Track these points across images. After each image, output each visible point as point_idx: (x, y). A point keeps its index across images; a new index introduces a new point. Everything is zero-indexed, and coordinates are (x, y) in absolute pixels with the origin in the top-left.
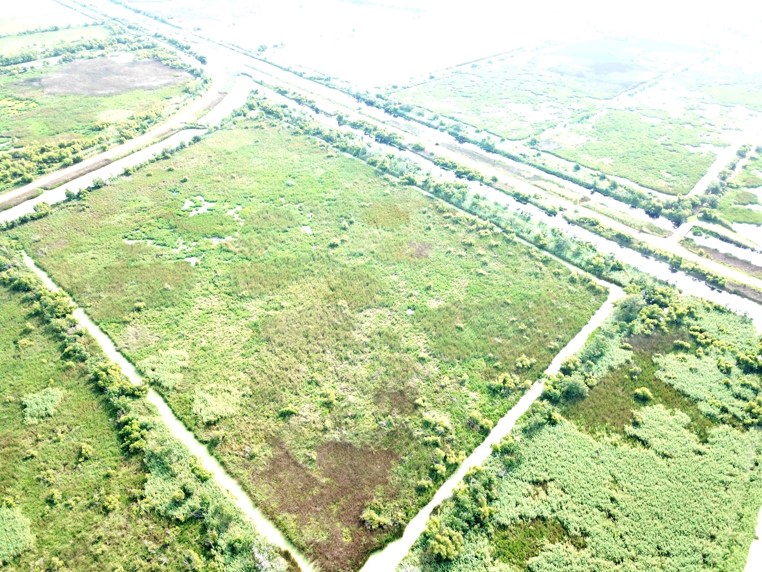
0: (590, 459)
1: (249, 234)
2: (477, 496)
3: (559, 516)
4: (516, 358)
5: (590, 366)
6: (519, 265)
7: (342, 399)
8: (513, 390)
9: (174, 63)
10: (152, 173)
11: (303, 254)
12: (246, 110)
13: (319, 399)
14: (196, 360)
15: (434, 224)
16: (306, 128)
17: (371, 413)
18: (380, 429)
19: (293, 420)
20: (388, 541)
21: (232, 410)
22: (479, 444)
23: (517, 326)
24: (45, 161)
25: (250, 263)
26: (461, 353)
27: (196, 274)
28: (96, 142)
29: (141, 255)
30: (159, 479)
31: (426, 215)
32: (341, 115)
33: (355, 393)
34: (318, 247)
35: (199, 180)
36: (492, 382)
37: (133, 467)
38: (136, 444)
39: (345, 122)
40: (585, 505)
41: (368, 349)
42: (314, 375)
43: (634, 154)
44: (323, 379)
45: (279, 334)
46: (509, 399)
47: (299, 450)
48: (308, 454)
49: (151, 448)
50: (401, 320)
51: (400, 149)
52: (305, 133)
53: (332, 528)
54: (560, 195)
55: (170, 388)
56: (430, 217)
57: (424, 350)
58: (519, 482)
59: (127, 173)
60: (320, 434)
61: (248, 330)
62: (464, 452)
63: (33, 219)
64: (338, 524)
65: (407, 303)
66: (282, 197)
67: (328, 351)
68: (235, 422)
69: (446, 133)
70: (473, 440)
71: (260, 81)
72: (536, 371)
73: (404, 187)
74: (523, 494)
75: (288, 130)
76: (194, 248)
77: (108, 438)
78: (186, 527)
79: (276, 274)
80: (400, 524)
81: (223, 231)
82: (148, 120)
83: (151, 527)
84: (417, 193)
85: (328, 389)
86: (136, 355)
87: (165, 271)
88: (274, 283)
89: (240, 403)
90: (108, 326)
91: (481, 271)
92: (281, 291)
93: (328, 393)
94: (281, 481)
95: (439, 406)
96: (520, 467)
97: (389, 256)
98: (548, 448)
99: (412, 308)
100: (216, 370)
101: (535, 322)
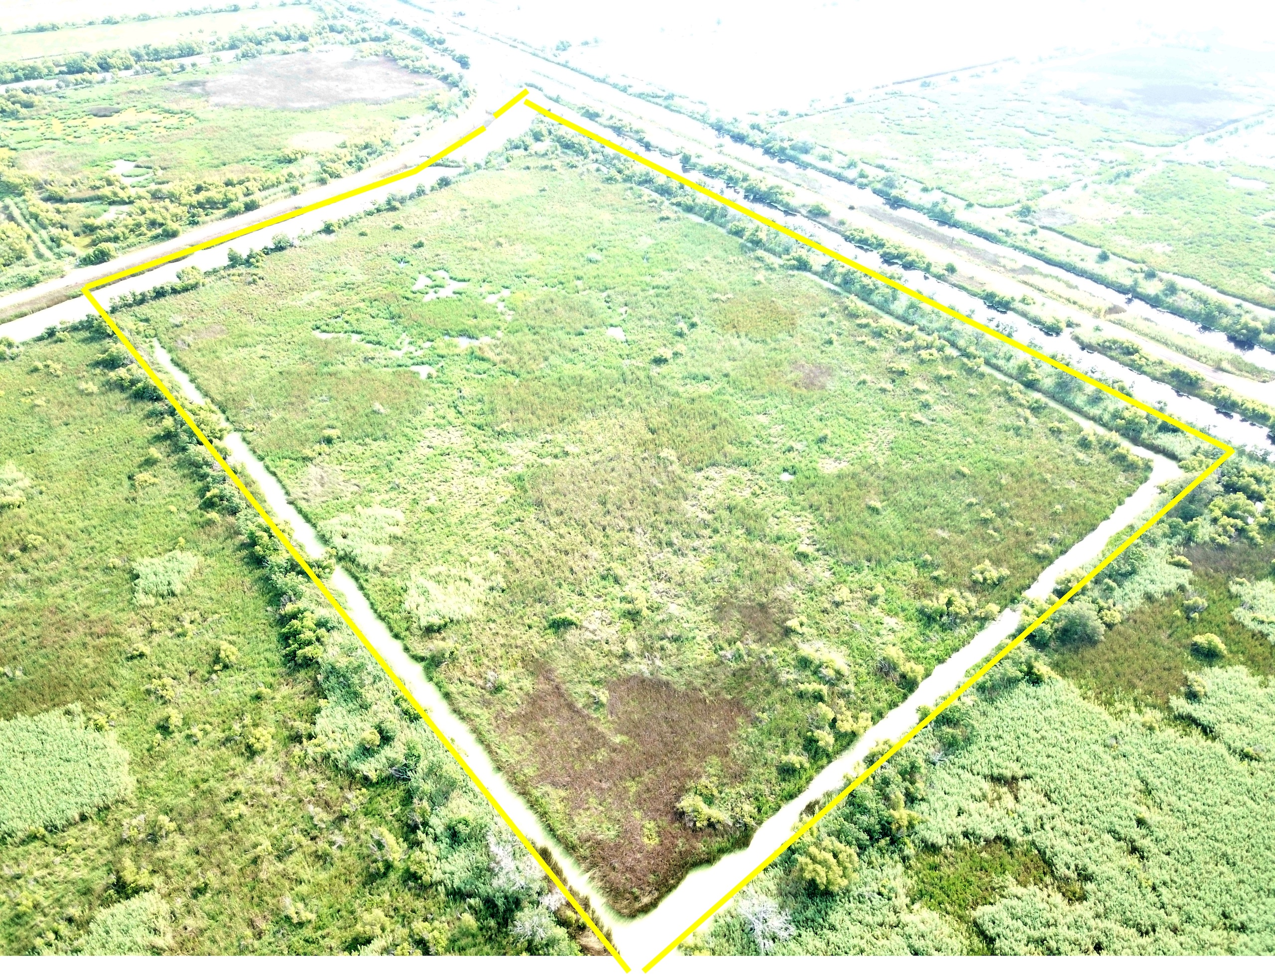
0: (1102, 749)
1: (519, 334)
2: (888, 790)
3: (1037, 840)
4: (973, 565)
5: (1110, 589)
6: (988, 411)
7: (658, 609)
8: (964, 620)
9: (418, 64)
10: (368, 232)
11: (608, 371)
12: (529, 140)
13: (617, 605)
14: (416, 526)
15: (839, 334)
16: (627, 172)
17: (706, 636)
18: (720, 663)
19: (572, 635)
20: (722, 851)
21: (471, 610)
22: (896, 705)
23: (978, 513)
24: (201, 205)
25: (517, 380)
26: (873, 550)
27: (426, 392)
28: (282, 180)
29: (339, 357)
30: (340, 711)
31: (826, 319)
32: (688, 153)
33: (681, 601)
34: (633, 361)
35: (444, 245)
36: (926, 602)
37: (300, 688)
38: (308, 651)
39: (694, 167)
40: (1087, 826)
41: (707, 532)
42: (613, 565)
43: (1211, 239)
44: (628, 573)
45: (558, 496)
46: (956, 634)
47: (578, 685)
48: (593, 693)
49: (332, 660)
50: (770, 489)
51: (786, 213)
52: (625, 181)
53: (626, 818)
54: (1069, 300)
55: (370, 567)
56: (831, 323)
57: (808, 541)
58: (966, 775)
59: (328, 230)
60: (616, 662)
61: (507, 486)
62: (869, 715)
63: (174, 291)
64: (637, 814)
65: (782, 462)
66: (579, 278)
67: (639, 530)
68: (474, 630)
69: (868, 190)
70: (886, 696)
71: (555, 97)
72: (1009, 591)
73: (790, 272)
74: (972, 796)
75: (596, 174)
76: (428, 351)
77: (264, 637)
78: (379, 791)
79: (559, 400)
80: (745, 825)
81: (476, 327)
82: (369, 150)
83: (321, 785)
84: (812, 284)
85: (634, 591)
86: (319, 511)
87: (377, 383)
88: (556, 414)
89: (484, 600)
90: (278, 463)
91: (918, 417)
92: (566, 429)
93: (634, 596)
94: (543, 733)
95: (827, 634)
96: (969, 748)
97: (756, 383)
98: (1023, 722)
99: (791, 471)
100: (449, 544)
101: (1011, 508)
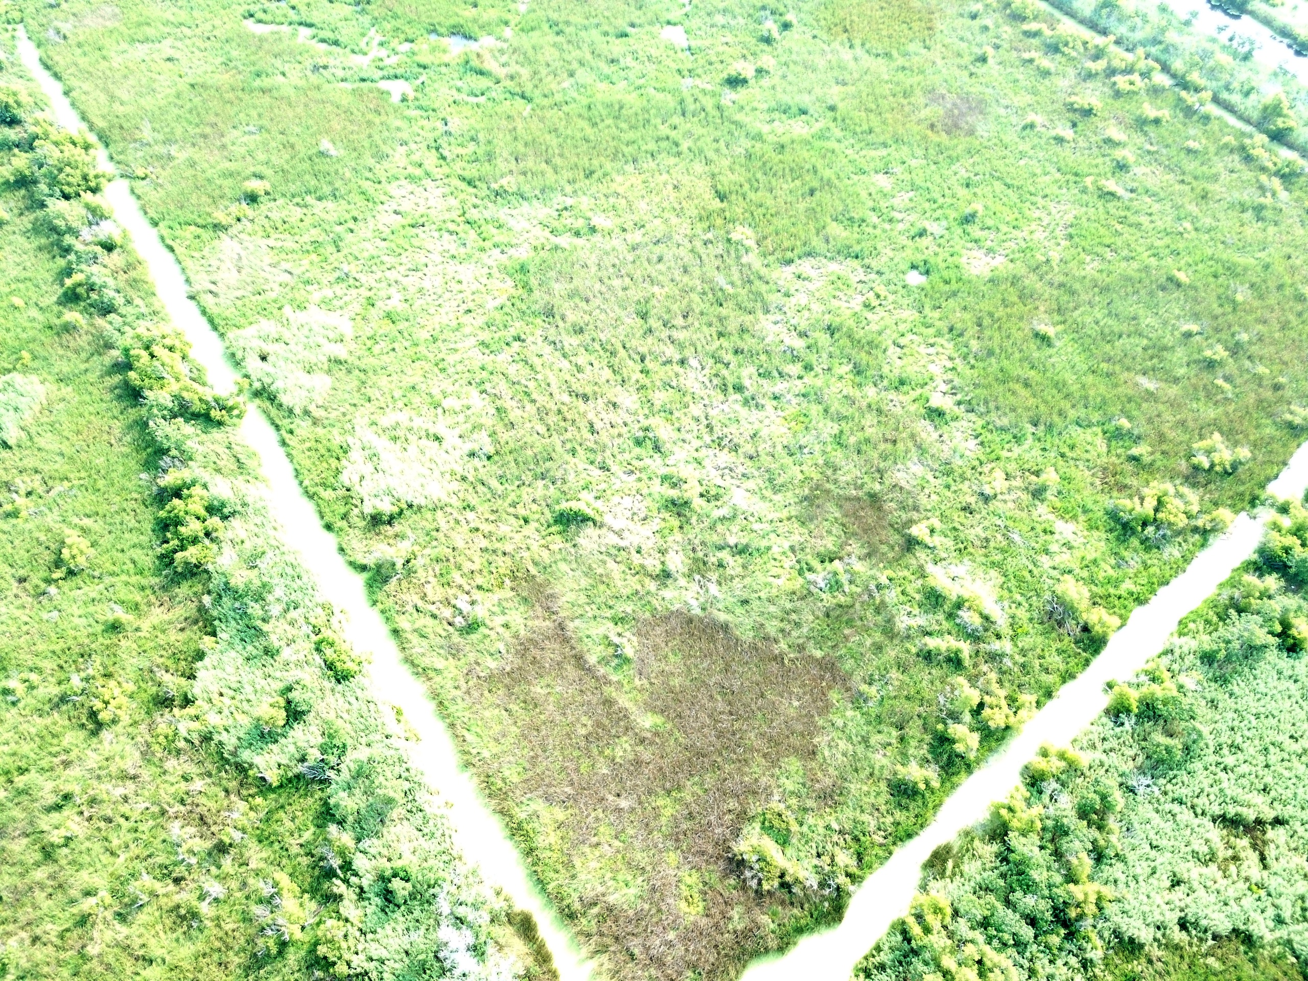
1: (535, 34)
2: (1064, 845)
3: (1296, 938)
4: (1194, 439)
6: (1215, 178)
7: (717, 497)
8: (1179, 532)
11: (660, 96)
13: (657, 489)
14: (369, 343)
15: (997, 47)
17: (786, 545)
18: (806, 595)
19: (588, 538)
20: (800, 931)
21: (440, 490)
22: (1072, 676)
23: (1200, 349)
25: (530, 106)
27: (399, 123)
29: (278, 63)
30: (234, 658)
31: (978, 22)
33: (751, 484)
34: (698, 81)
36: (1122, 501)
37: (180, 612)
38: (192, 554)
41: (795, 369)
42: (653, 422)
44: (676, 435)
45: (577, 300)
46: (1165, 556)
47: (593, 623)
48: (615, 639)
49: (227, 570)
50: (891, 298)
53: (654, 866)
55: (297, 411)
56: (986, 28)
58: (1185, 815)
60: (652, 586)
61: (503, 281)
62: (1033, 698)
64: (673, 858)
65: (910, 255)
67: (694, 363)
68: (442, 523)
70: (1057, 661)
72: (1247, 485)
74: (1195, 854)
76: (404, 58)
77: (133, 523)
78: (282, 801)
79: (587, 141)
80: (838, 888)
81: (475, 21)
83: (198, 784)
85: (682, 465)
86: (230, 312)
87: (329, 108)
88: (580, 163)
89: (460, 473)
90: (178, 233)
91: (1111, 185)
92: (594, 189)
93: (683, 475)
94: (536, 706)
95: (970, 549)
96: (1190, 767)
97: (875, 121)
98: (1274, 722)
99: (922, 269)
100: (414, 375)
101: (1250, 343)
